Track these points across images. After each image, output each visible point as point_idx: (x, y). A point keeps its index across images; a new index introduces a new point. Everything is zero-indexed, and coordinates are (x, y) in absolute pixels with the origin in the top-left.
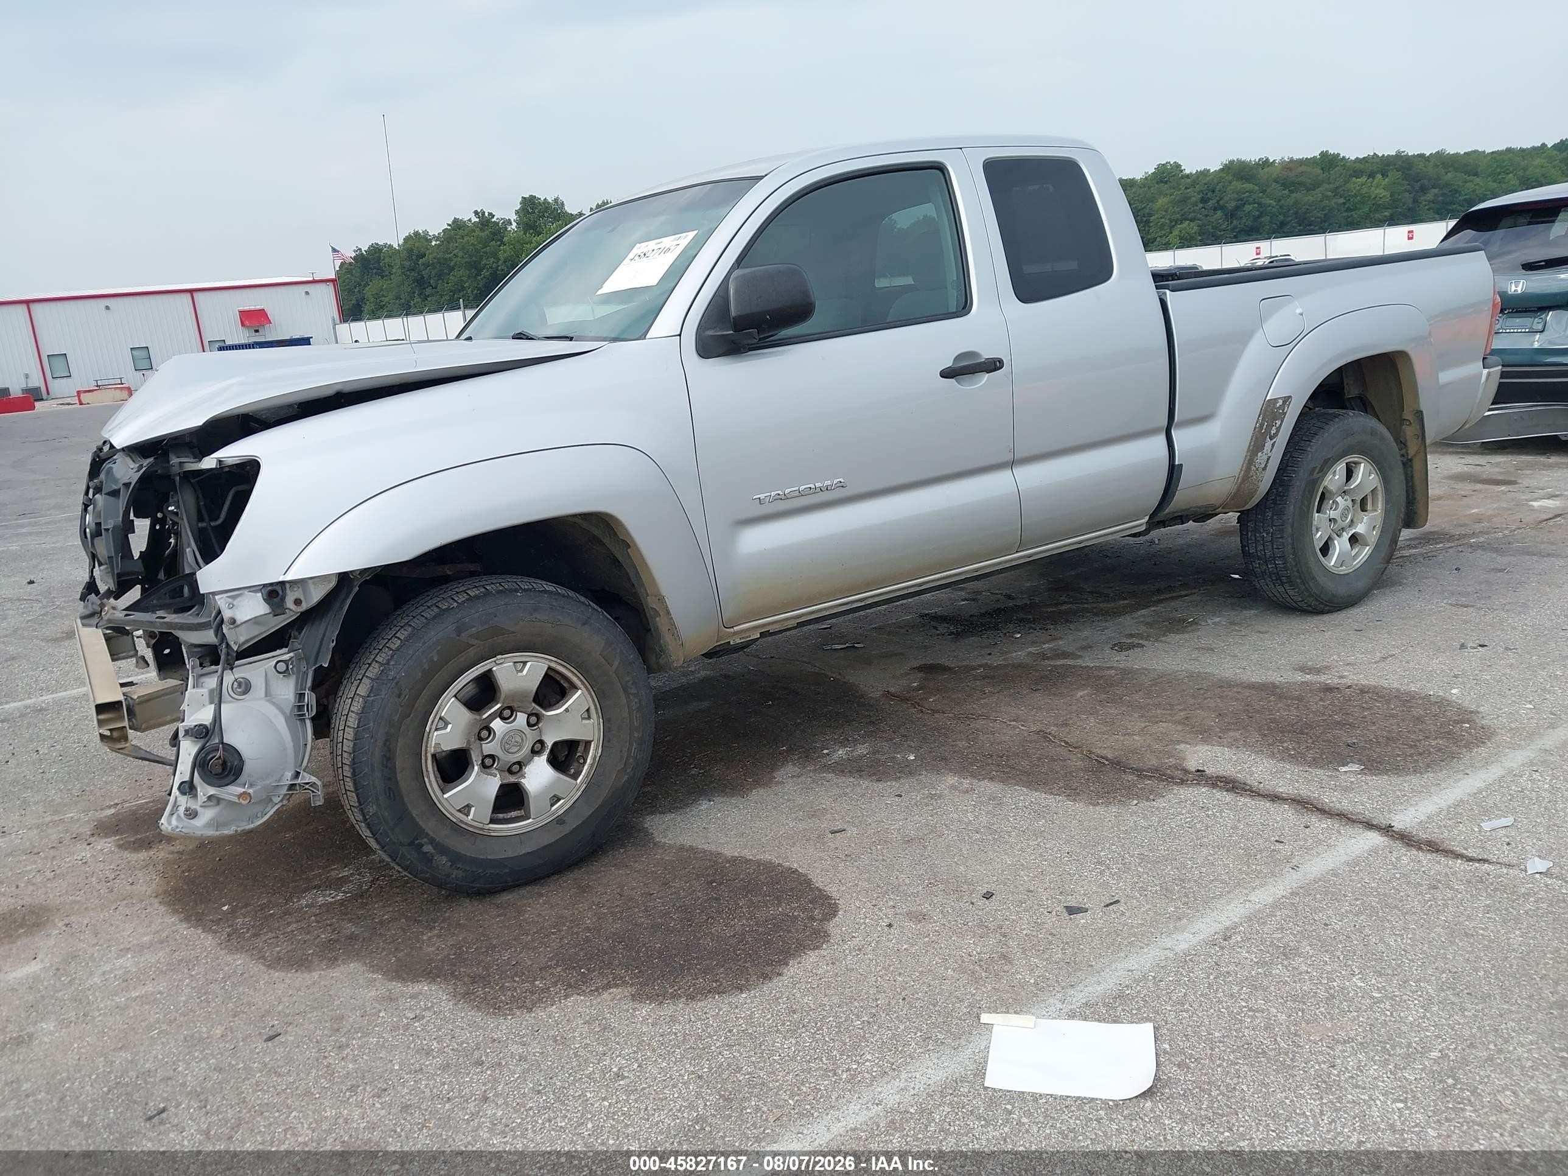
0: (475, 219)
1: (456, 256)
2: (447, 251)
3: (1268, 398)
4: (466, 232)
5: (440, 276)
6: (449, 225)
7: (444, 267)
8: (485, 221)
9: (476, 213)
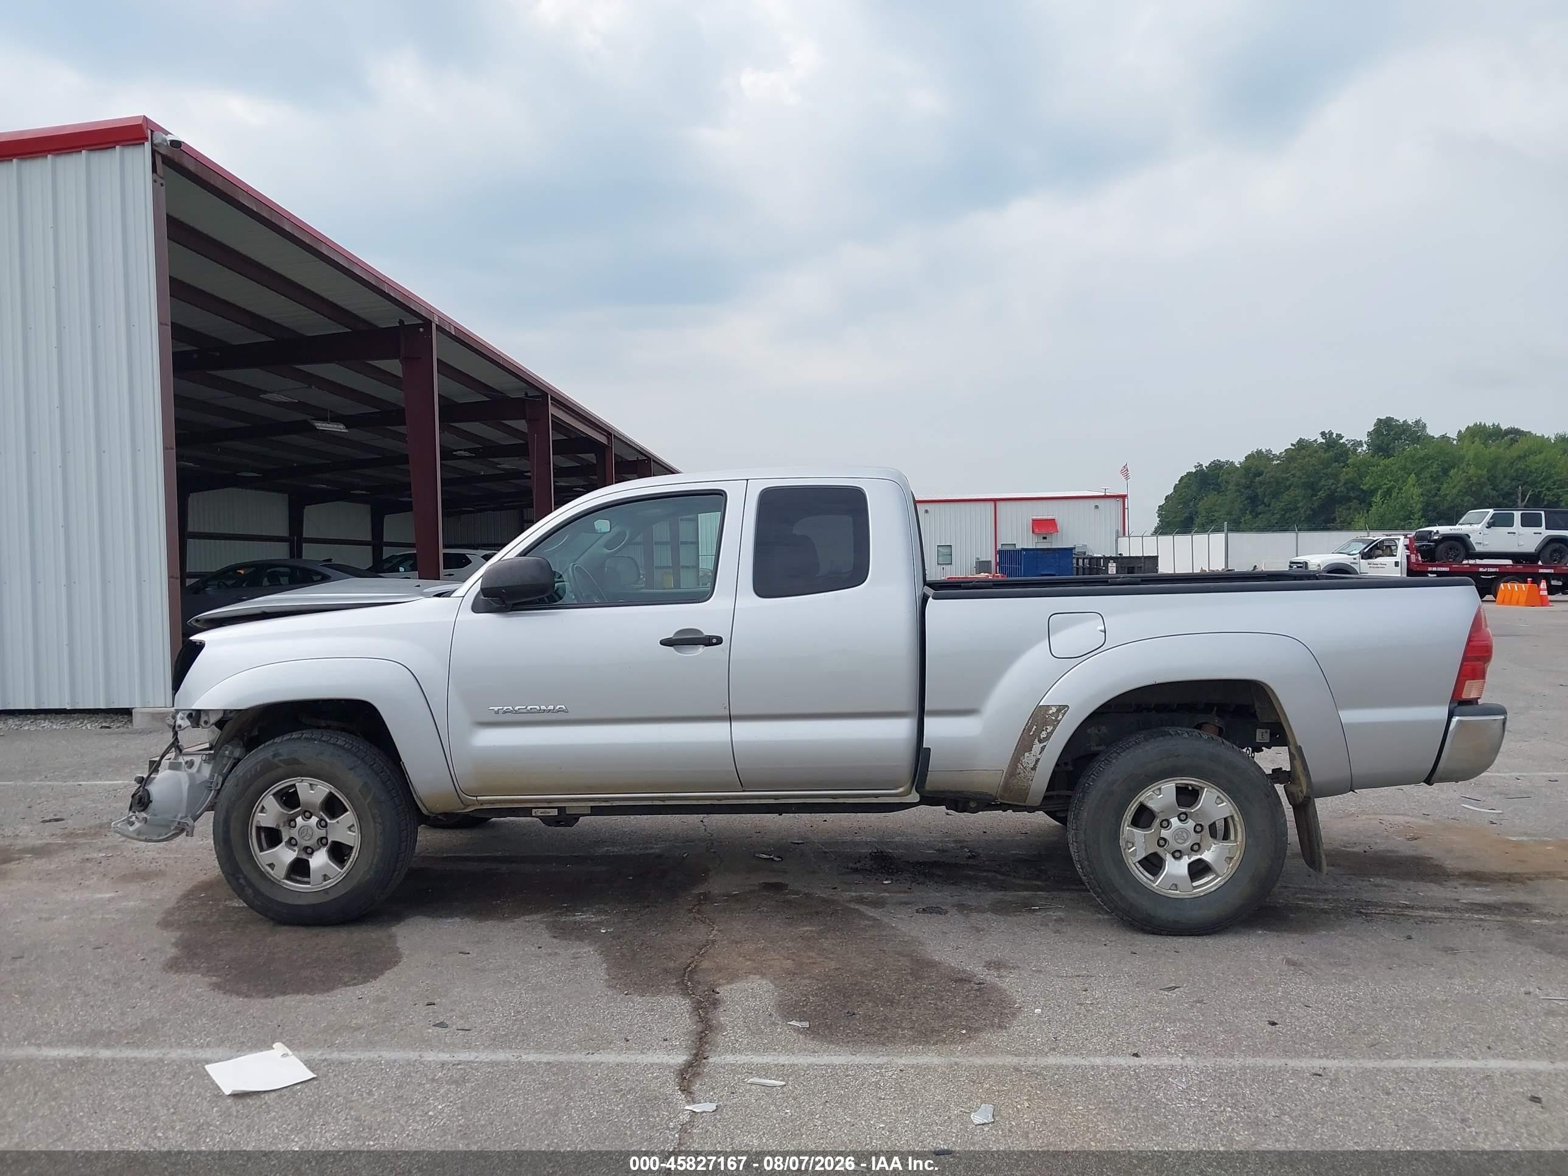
0: (1321, 440)
1: (1294, 475)
2: (1286, 470)
3: (1040, 704)
4: (1308, 453)
5: (1275, 495)
6: (1292, 445)
7: (1278, 487)
8: (1332, 442)
9: (1323, 434)
